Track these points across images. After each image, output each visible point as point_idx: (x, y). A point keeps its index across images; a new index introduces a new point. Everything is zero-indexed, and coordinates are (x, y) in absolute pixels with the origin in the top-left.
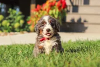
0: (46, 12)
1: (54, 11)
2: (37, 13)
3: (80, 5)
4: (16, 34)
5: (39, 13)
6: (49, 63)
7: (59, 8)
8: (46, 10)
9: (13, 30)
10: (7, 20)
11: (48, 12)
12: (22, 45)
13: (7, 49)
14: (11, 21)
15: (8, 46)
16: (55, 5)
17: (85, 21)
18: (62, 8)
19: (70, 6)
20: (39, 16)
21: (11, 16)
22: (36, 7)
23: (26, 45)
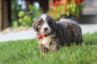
1: (71, 5)
5: (57, 8)
6: (71, 56)
21: (31, 11)
22: (54, 2)
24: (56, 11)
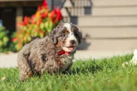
0: (36, 26)
1: (46, 24)
2: (25, 28)
3: (79, 15)
5: (28, 28)
7: (53, 20)
8: (35, 23)
11: (39, 25)
16: (47, 16)
17: (87, 36)
18: (57, 20)
19: (67, 17)
20: (28, 31)
22: (23, 20)
24: (25, 32)
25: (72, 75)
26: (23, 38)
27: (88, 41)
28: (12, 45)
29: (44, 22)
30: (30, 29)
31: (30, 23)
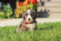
3: (45, 1)
4: (8, 20)
5: (21, 7)
7: (33, 3)
8: (25, 5)
9: (6, 17)
10: (3, 11)
11: (27, 6)
12: (12, 26)
13: (3, 29)
14: (5, 12)
15: (4, 27)
16: (30, 2)
17: (49, 11)
18: (35, 4)
19: (39, 2)
21: (5, 9)
22: (19, 4)
23: (14, 26)
24: (20, 9)
25: (42, 30)
26: (19, 12)
27: (49, 13)
28: (14, 15)
29: (29, 5)
30: (23, 7)
31: (23, 5)
